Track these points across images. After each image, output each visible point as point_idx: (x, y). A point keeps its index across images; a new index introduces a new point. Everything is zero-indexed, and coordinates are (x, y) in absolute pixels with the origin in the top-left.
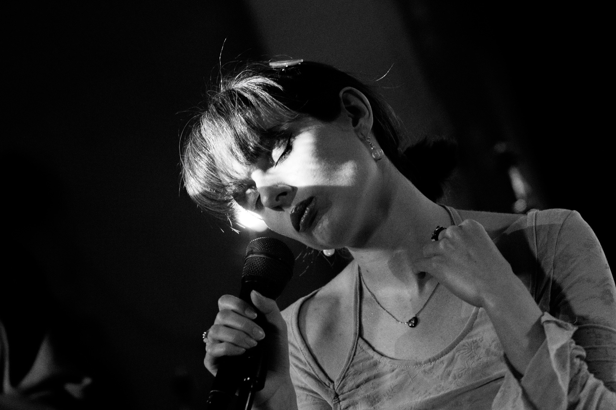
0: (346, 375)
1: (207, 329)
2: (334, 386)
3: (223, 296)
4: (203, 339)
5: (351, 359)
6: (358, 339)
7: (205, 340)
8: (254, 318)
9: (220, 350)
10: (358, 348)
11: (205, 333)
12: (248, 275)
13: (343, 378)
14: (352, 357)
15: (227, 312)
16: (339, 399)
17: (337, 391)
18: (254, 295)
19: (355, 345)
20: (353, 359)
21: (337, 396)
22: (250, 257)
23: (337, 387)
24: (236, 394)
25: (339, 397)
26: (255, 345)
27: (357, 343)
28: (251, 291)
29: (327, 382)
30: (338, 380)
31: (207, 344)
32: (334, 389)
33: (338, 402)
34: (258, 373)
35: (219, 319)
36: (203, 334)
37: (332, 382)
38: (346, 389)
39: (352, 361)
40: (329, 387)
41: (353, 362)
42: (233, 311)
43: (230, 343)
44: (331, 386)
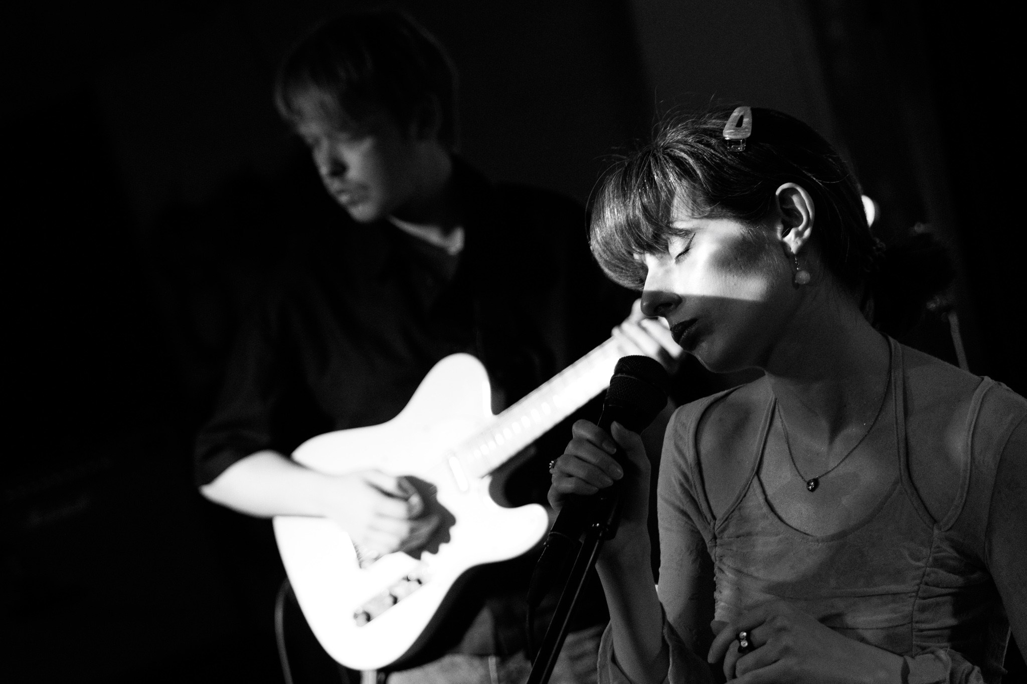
0: (730, 517)
1: (555, 458)
2: (715, 524)
3: (579, 421)
4: (550, 469)
5: (739, 501)
6: (753, 478)
7: (551, 471)
8: (613, 453)
9: (567, 485)
10: (751, 490)
11: (553, 462)
12: (613, 398)
13: (726, 520)
14: (741, 498)
15: (581, 441)
16: (716, 543)
17: (716, 533)
18: (615, 426)
19: (748, 485)
20: (741, 501)
21: (715, 538)
22: (619, 376)
23: (717, 527)
24: (580, 540)
25: (717, 540)
26: (611, 485)
27: (751, 482)
28: (613, 421)
29: (709, 516)
30: (720, 520)
31: (553, 475)
32: (714, 528)
33: (714, 546)
34: (610, 520)
35: (570, 448)
36: (550, 462)
37: (714, 518)
38: (726, 535)
39: (739, 503)
40: (709, 524)
41: (740, 505)
42: (589, 441)
43: (580, 478)
44: (712, 524)
